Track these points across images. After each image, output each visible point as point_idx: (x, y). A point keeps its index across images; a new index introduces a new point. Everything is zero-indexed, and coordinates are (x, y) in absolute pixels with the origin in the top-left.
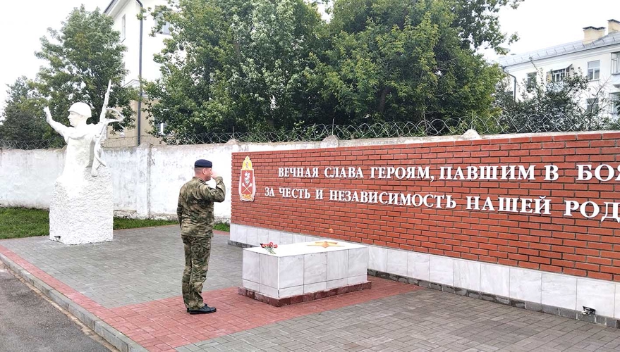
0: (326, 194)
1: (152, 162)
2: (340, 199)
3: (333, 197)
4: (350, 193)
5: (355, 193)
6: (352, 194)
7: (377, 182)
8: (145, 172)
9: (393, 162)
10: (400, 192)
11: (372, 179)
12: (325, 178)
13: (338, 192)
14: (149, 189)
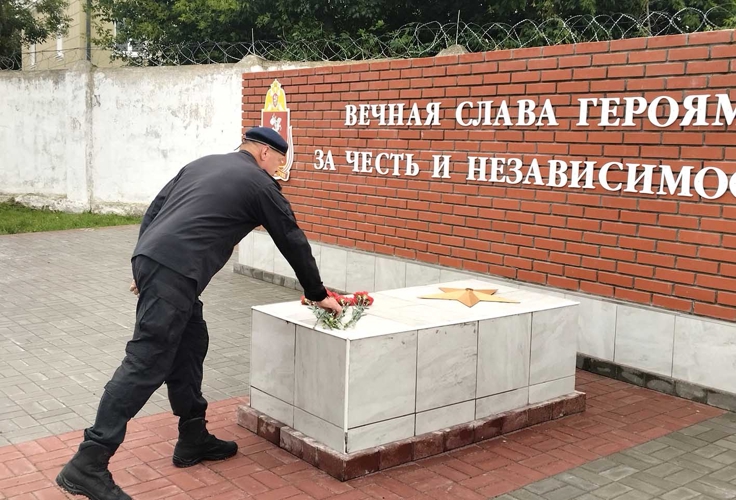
0: (458, 166)
1: (94, 101)
2: (494, 178)
3: (477, 173)
4: (519, 163)
5: (535, 164)
6: (526, 166)
7: (594, 137)
8: (82, 120)
9: (642, 84)
10: (661, 160)
11: (582, 129)
12: (456, 126)
13: (488, 162)
14: (90, 154)
